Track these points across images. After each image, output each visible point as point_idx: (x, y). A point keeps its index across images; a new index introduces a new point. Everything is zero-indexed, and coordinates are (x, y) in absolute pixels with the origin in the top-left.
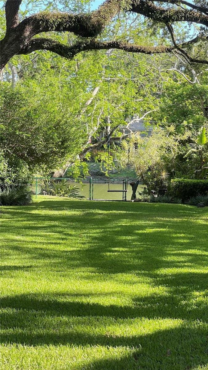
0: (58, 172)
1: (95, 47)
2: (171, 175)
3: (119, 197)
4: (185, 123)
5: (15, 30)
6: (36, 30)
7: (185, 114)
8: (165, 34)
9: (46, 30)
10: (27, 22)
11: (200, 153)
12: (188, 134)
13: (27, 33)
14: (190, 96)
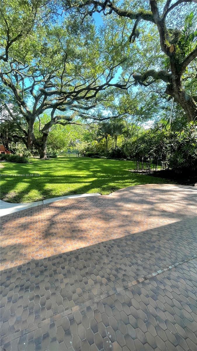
0: (62, 151)
1: (69, 123)
2: (86, 152)
3: (75, 156)
4: (89, 141)
5: (53, 119)
6: (58, 119)
7: (89, 139)
8: (85, 121)
9: (60, 119)
10: (56, 117)
11: (92, 147)
12: (90, 143)
13: (56, 120)
14: (89, 135)
